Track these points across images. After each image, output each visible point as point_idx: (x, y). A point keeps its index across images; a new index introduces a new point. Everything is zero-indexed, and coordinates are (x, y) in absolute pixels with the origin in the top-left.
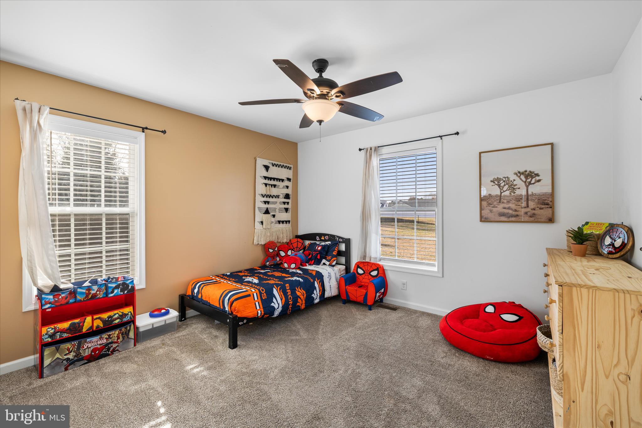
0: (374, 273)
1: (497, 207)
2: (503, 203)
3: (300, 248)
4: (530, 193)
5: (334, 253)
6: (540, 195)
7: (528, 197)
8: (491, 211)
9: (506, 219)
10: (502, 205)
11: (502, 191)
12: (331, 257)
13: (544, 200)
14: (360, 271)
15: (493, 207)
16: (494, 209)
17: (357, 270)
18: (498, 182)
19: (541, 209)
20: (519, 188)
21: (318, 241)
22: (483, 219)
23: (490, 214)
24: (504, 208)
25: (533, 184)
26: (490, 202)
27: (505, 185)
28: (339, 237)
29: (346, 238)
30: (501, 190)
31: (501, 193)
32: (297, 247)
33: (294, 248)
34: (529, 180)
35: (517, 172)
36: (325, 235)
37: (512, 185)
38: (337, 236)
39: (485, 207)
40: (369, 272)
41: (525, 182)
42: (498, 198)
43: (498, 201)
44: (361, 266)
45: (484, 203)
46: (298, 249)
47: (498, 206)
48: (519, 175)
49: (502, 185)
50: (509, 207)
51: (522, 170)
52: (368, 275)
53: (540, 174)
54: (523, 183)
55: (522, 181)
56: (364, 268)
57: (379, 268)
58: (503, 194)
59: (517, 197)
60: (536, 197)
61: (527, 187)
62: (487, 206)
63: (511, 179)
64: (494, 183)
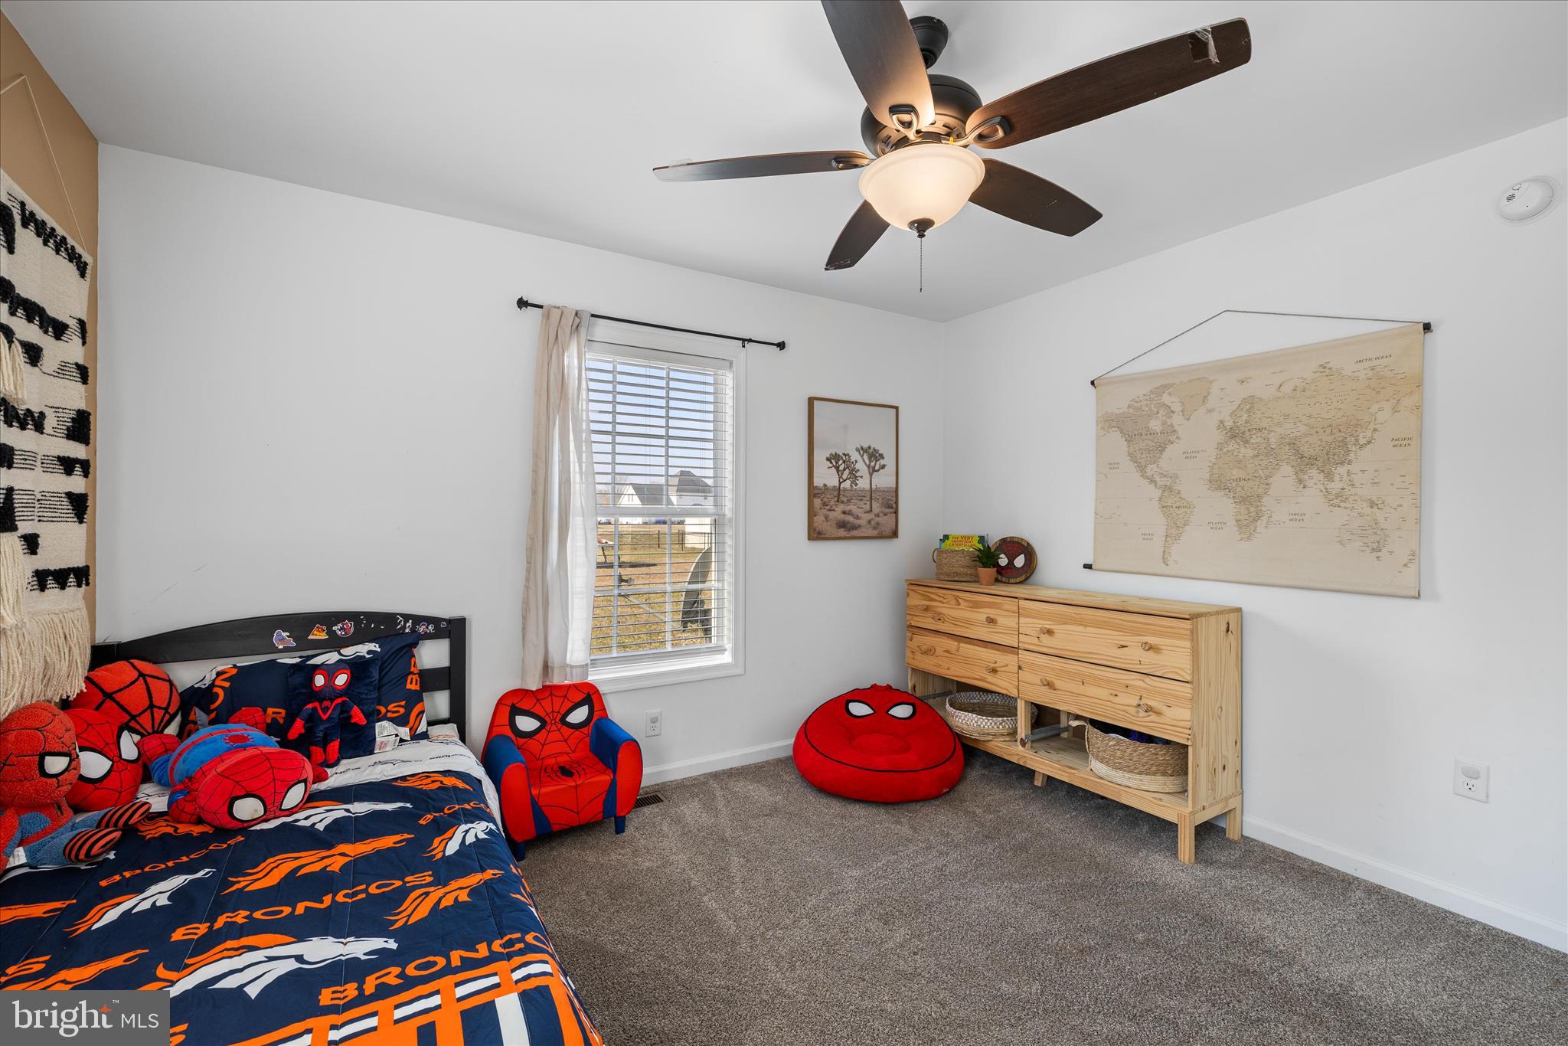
0: (579, 715)
1: (834, 510)
2: (843, 502)
3: (166, 709)
4: (874, 487)
5: (409, 686)
6: (884, 491)
7: (871, 494)
8: (826, 517)
9: (846, 534)
10: (841, 507)
11: (841, 480)
12: (403, 703)
13: (888, 500)
14: (526, 724)
15: (830, 510)
16: (831, 514)
17: (512, 724)
18: (837, 463)
19: (885, 514)
20: (862, 477)
21: (287, 650)
22: (815, 534)
23: (825, 523)
24: (844, 513)
25: (877, 471)
26: (825, 499)
27: (844, 470)
28: (418, 619)
29: (447, 617)
30: (840, 477)
31: (840, 483)
32: (151, 706)
33: (134, 717)
34: (873, 464)
35: (859, 447)
36: (328, 619)
37: (853, 470)
38: (402, 615)
39: (818, 510)
40: (559, 716)
41: (868, 467)
42: (836, 493)
43: (836, 499)
44: (524, 705)
45: (817, 502)
46: (158, 714)
47: (836, 509)
48: (862, 452)
49: (841, 468)
50: (850, 511)
51: (865, 446)
52: (559, 726)
53: (885, 456)
54: (866, 468)
55: (866, 464)
56: (538, 710)
57: (589, 695)
58: (842, 486)
59: (860, 493)
60: (880, 494)
61: (871, 475)
62: (821, 509)
63: (853, 459)
64: (831, 463)
